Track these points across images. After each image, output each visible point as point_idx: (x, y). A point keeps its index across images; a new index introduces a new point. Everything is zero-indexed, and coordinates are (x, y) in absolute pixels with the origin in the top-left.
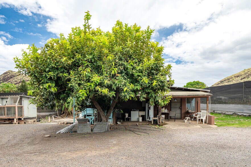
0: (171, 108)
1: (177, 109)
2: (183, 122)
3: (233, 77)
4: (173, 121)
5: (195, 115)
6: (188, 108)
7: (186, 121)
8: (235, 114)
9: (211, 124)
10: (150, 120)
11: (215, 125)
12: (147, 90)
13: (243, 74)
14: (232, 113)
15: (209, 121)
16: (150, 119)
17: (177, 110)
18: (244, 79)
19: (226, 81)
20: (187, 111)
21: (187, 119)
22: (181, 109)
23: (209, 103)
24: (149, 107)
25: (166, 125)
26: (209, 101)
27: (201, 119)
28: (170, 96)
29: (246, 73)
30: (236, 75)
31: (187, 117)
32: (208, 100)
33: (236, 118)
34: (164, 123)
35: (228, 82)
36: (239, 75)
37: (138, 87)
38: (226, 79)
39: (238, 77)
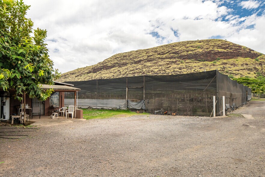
0: (32, 103)
1: (40, 104)
2: (49, 118)
3: (69, 73)
4: (37, 118)
5: (61, 110)
6: (51, 103)
7: (54, 117)
8: (89, 108)
9: (80, 118)
10: (4, 120)
11: (83, 118)
12: (26, 81)
13: (77, 72)
14: (87, 107)
15: (78, 115)
16: (4, 118)
17: (40, 106)
18: (78, 77)
19: (63, 77)
20: (51, 106)
21: (55, 115)
22: (44, 104)
23: (77, 98)
24: (3, 103)
25: (35, 123)
26: (77, 96)
27: (69, 114)
28: (51, 89)
29: (79, 72)
30: (71, 73)
31: (55, 113)
32: (76, 94)
33: (92, 111)
34: (29, 121)
35: (65, 78)
36: (74, 73)
37: (17, 75)
38: (63, 75)
39: (73, 74)
